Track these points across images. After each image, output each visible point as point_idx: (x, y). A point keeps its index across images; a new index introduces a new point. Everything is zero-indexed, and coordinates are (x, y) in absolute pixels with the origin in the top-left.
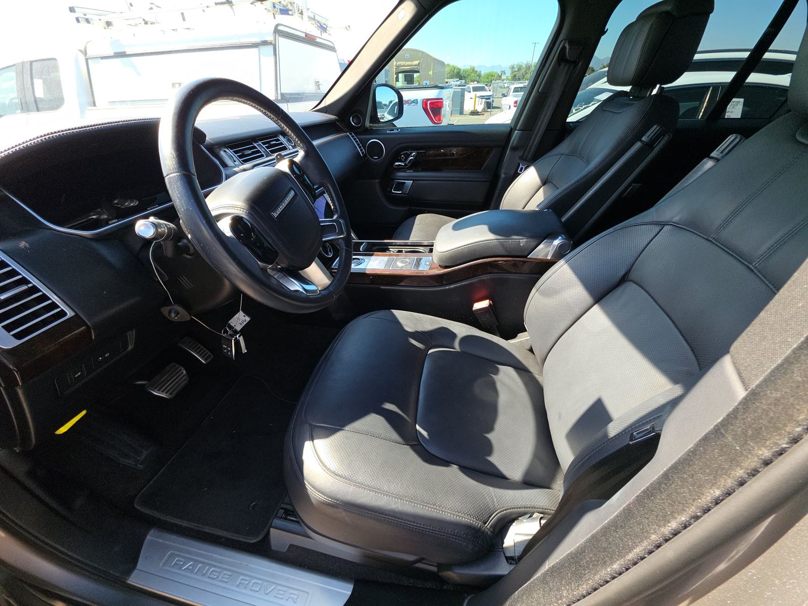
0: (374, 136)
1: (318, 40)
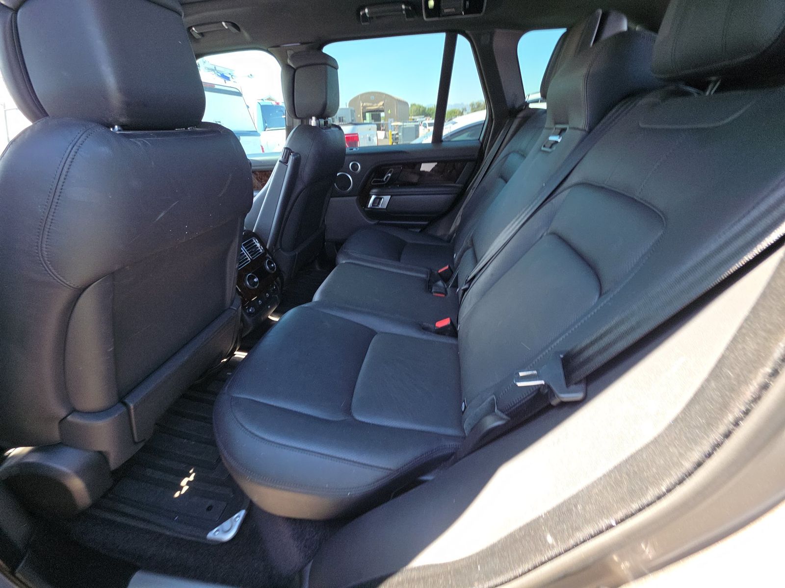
1: (216, 87)
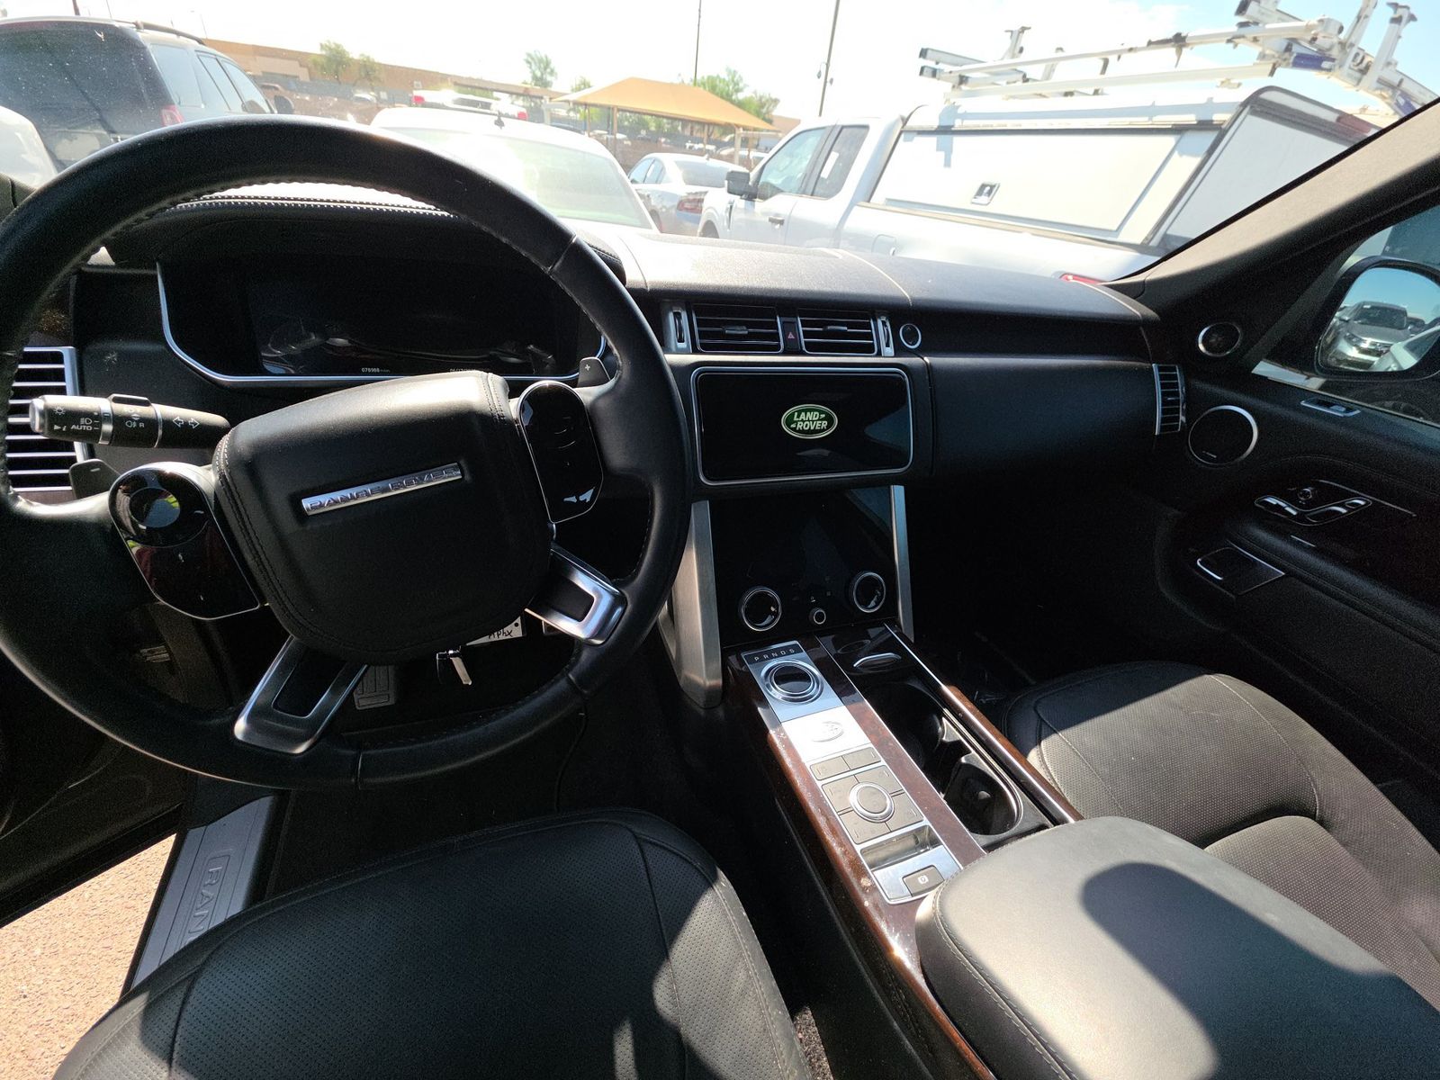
0: (1242, 397)
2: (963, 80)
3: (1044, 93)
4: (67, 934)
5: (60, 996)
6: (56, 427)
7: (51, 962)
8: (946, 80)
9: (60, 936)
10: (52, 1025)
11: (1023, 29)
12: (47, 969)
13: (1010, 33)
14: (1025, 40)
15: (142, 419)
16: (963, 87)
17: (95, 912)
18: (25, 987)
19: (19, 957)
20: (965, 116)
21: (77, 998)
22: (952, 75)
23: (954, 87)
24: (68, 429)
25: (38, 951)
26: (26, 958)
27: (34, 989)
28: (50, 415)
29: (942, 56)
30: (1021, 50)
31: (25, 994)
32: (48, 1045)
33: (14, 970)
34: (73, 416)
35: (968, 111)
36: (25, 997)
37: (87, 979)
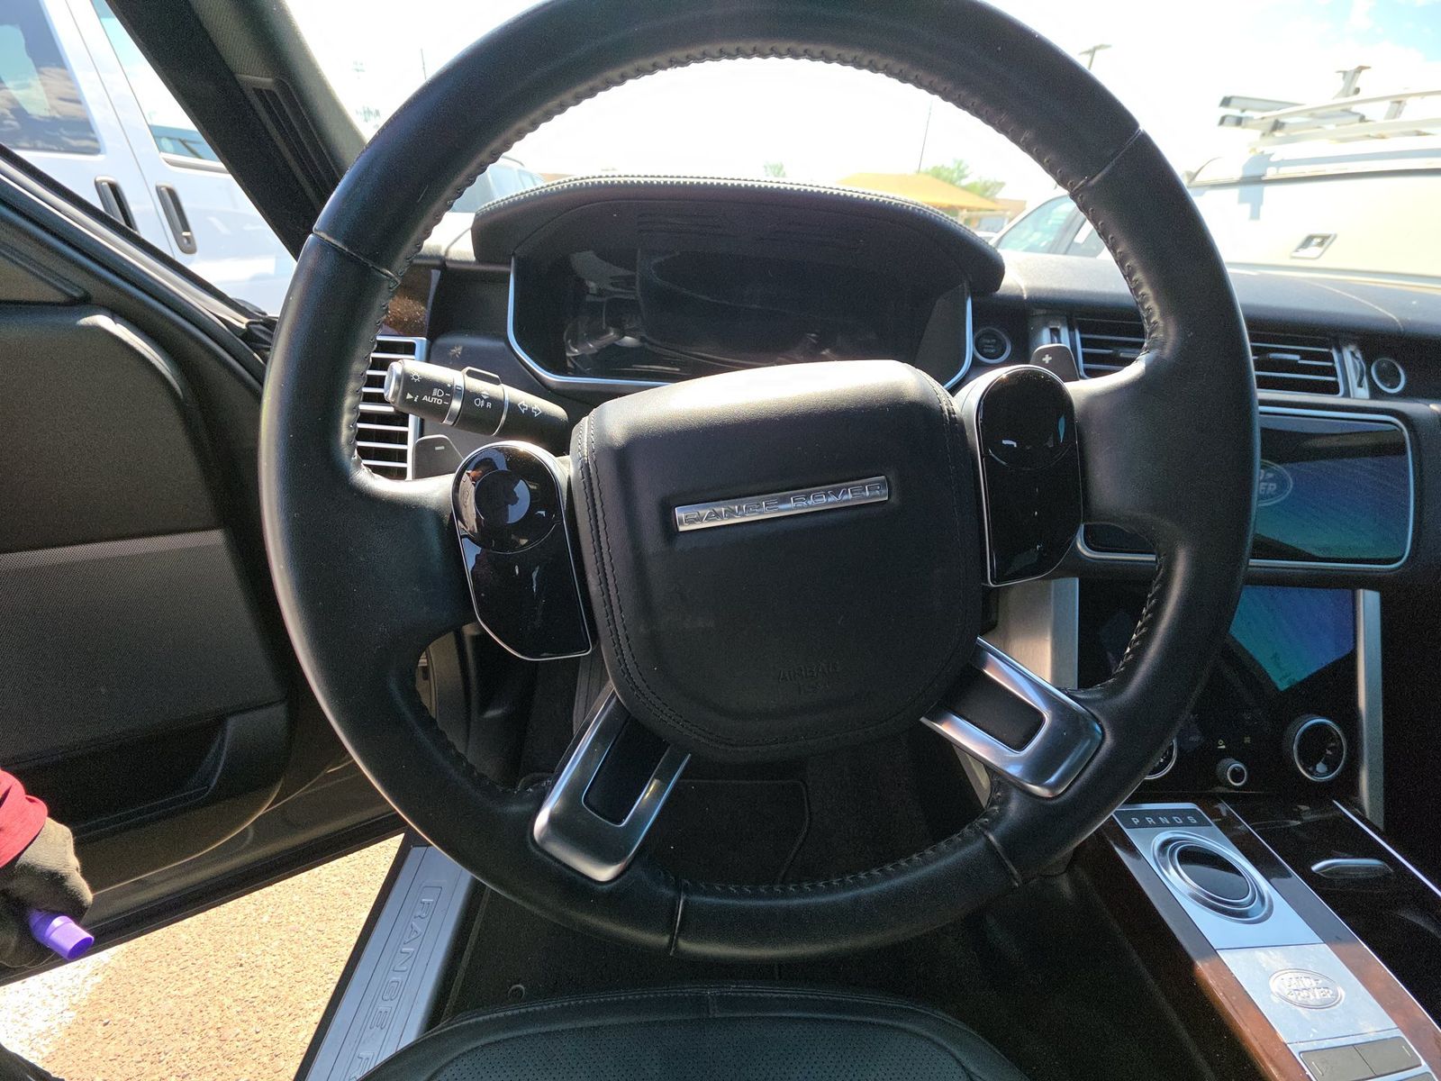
2: (1277, 126)
3: (1384, 132)
4: (293, 907)
5: (271, 972)
6: (409, 396)
7: (273, 933)
8: (1255, 127)
9: (287, 908)
10: (255, 1004)
11: (1360, 69)
12: (268, 940)
13: (1341, 75)
14: (1361, 81)
15: (491, 399)
16: (1278, 134)
17: (319, 890)
18: (244, 955)
19: (249, 921)
20: (1279, 164)
21: (285, 979)
22: (1265, 121)
23: (1263, 135)
24: (419, 399)
25: (266, 918)
26: (254, 923)
27: (252, 960)
28: (407, 381)
29: (1247, 102)
30: (1357, 91)
31: (242, 962)
32: (244, 1026)
33: (241, 933)
34: (427, 385)
35: (1286, 158)
36: (241, 965)
37: (297, 960)
